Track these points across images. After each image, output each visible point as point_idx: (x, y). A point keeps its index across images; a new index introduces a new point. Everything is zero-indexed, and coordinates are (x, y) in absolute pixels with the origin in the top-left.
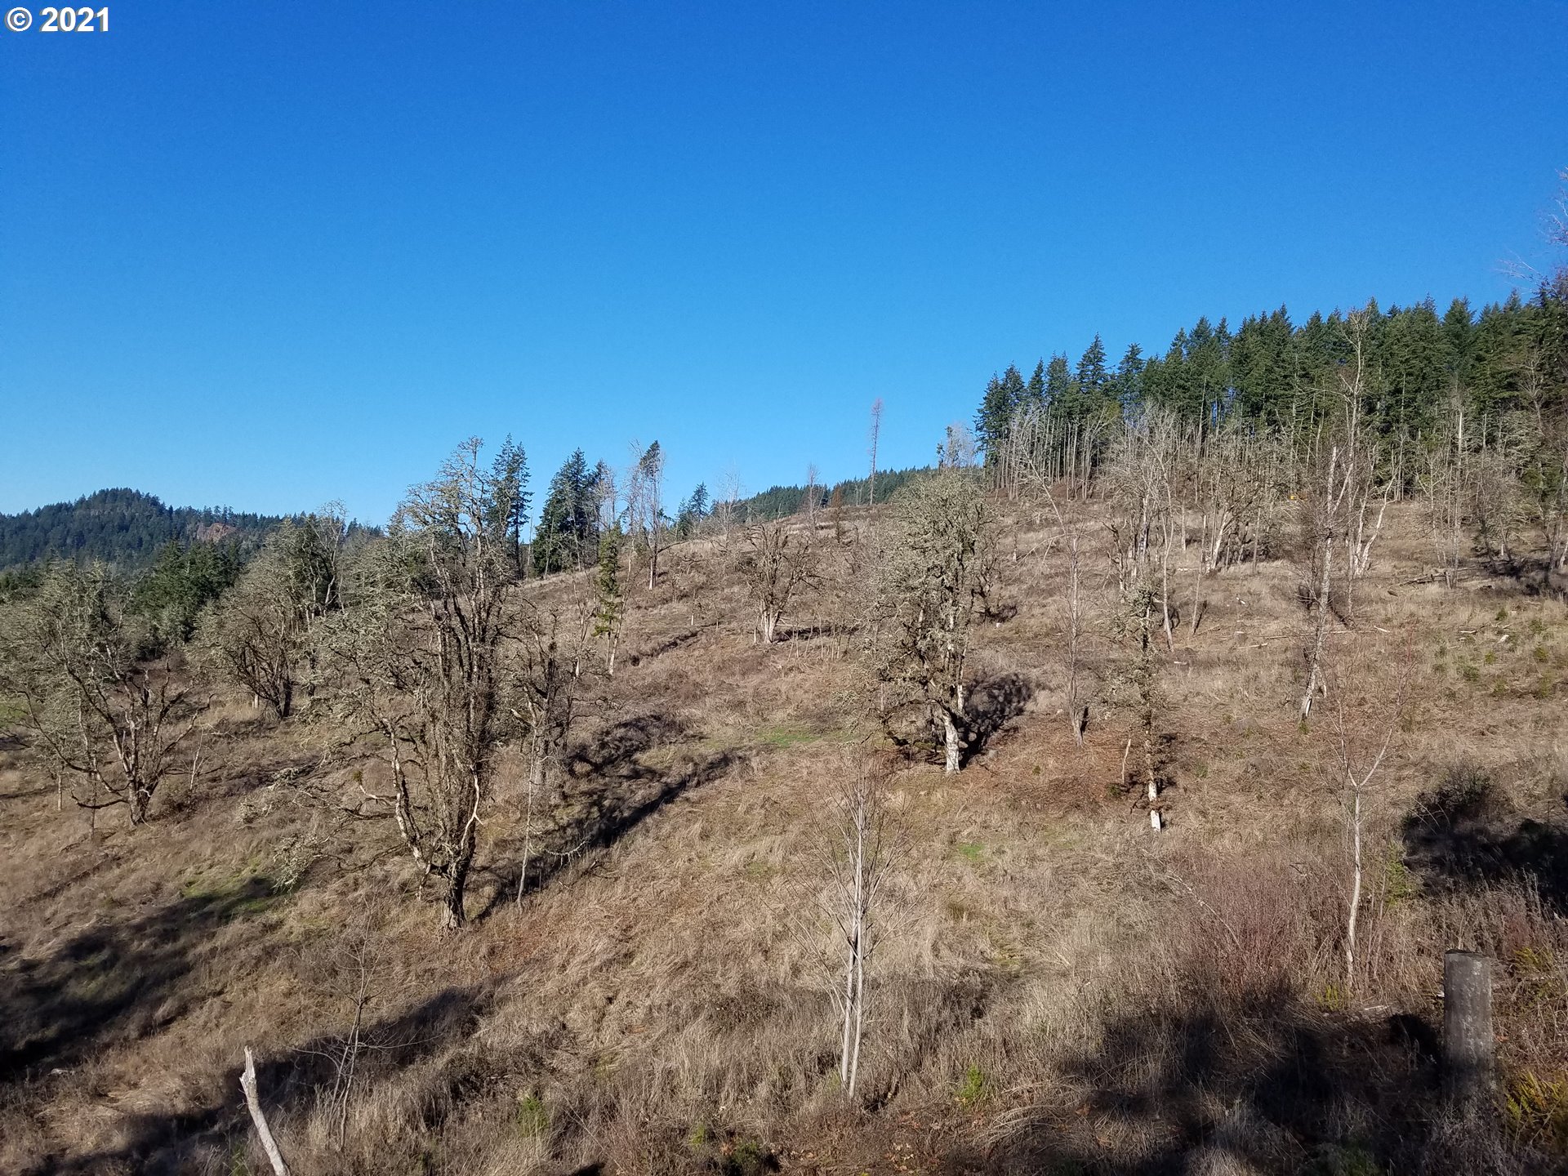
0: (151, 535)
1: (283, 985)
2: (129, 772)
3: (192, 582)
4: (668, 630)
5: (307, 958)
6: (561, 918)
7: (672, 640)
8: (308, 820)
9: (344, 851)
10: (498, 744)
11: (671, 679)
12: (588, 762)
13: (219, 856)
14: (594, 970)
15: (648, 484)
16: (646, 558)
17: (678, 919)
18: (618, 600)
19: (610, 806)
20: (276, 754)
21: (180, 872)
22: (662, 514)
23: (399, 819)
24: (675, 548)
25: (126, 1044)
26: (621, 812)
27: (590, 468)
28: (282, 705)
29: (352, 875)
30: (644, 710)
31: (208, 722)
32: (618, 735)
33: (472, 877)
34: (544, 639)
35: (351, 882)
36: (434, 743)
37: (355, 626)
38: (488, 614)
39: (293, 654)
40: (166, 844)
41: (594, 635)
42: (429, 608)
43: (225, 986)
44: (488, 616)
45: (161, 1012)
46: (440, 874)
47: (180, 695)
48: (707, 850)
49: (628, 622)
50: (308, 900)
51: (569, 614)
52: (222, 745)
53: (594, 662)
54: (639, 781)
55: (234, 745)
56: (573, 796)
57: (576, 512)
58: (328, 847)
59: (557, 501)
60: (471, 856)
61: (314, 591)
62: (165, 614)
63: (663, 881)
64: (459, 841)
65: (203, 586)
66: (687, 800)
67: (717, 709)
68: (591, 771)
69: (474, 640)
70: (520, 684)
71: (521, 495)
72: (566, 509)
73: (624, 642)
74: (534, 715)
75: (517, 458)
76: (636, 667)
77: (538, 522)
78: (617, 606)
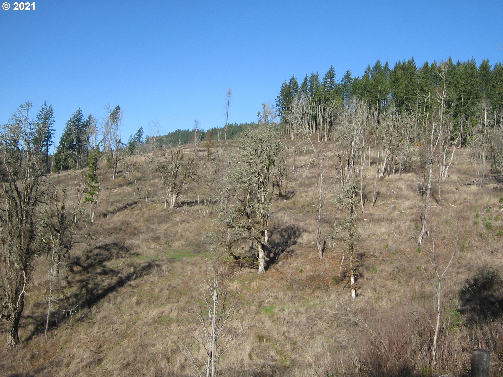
4: (121, 200)
6: (67, 342)
7: (124, 205)
10: (35, 256)
11: (123, 225)
12: (80, 265)
14: (83, 367)
15: (113, 127)
16: (112, 164)
17: (125, 343)
18: (96, 185)
19: (91, 288)
22: (120, 142)
24: (127, 159)
26: (97, 291)
27: (85, 118)
30: (109, 240)
32: (96, 253)
33: (22, 321)
34: (59, 203)
38: (31, 191)
41: (85, 202)
42: (2, 187)
46: (6, 319)
48: (139, 310)
49: (102, 196)
51: (72, 191)
53: (84, 216)
54: (107, 276)
56: (72, 283)
57: (77, 140)
59: (67, 135)
60: (22, 310)
63: (117, 324)
64: (16, 303)
66: (130, 285)
67: (146, 240)
68: (82, 270)
69: (24, 203)
70: (46, 226)
71: (50, 131)
72: (72, 138)
73: (99, 206)
74: (53, 242)
75: (49, 112)
76: (105, 219)
77: (58, 144)
78: (96, 188)
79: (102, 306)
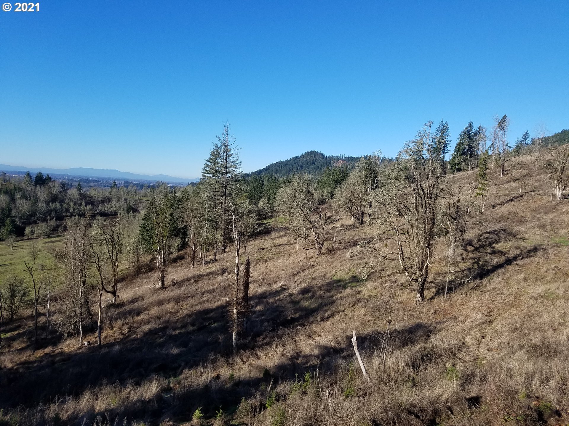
0: (321, 165)
1: (363, 311)
2: (316, 239)
3: (333, 180)
4: (509, 194)
5: (370, 304)
6: (462, 304)
7: (511, 198)
8: (369, 259)
9: (381, 270)
10: (437, 237)
11: (510, 214)
12: (473, 246)
13: (342, 268)
14: (476, 325)
15: (501, 133)
16: (500, 164)
17: (513, 311)
18: (486, 182)
19: (482, 264)
20: (359, 236)
21: (331, 271)
22: (507, 145)
23: (400, 261)
24: (513, 159)
25: (317, 323)
26: (487, 267)
27: (475, 129)
28: (360, 220)
29: (384, 278)
30: (497, 227)
31: (338, 224)
32: (486, 237)
33: (427, 285)
34: (454, 197)
35: (384, 281)
36: (412, 235)
37: (385, 193)
38: (433, 188)
39: (364, 203)
40: (327, 262)
41: (476, 196)
42: (411, 187)
43: (345, 309)
44: (433, 189)
45: (327, 314)
46: (415, 282)
47: (330, 216)
48: (526, 286)
49: (491, 191)
50: (370, 285)
51: (465, 188)
52: (343, 232)
53: (475, 207)
54: (495, 255)
55: (346, 232)
56: (466, 259)
57: (469, 147)
58: (376, 268)
59: (461, 143)
60: (427, 277)
61: (371, 182)
62: (325, 190)
63: (506, 295)
64: (422, 272)
65: (336, 181)
66: (517, 264)
67: (532, 228)
68: (474, 250)
69: (427, 198)
70: (445, 215)
71: (446, 142)
72: (465, 146)
73: (489, 199)
74: (450, 227)
75: (445, 127)
76: (494, 209)
77: (453, 152)
78: (486, 184)
79: (492, 279)
